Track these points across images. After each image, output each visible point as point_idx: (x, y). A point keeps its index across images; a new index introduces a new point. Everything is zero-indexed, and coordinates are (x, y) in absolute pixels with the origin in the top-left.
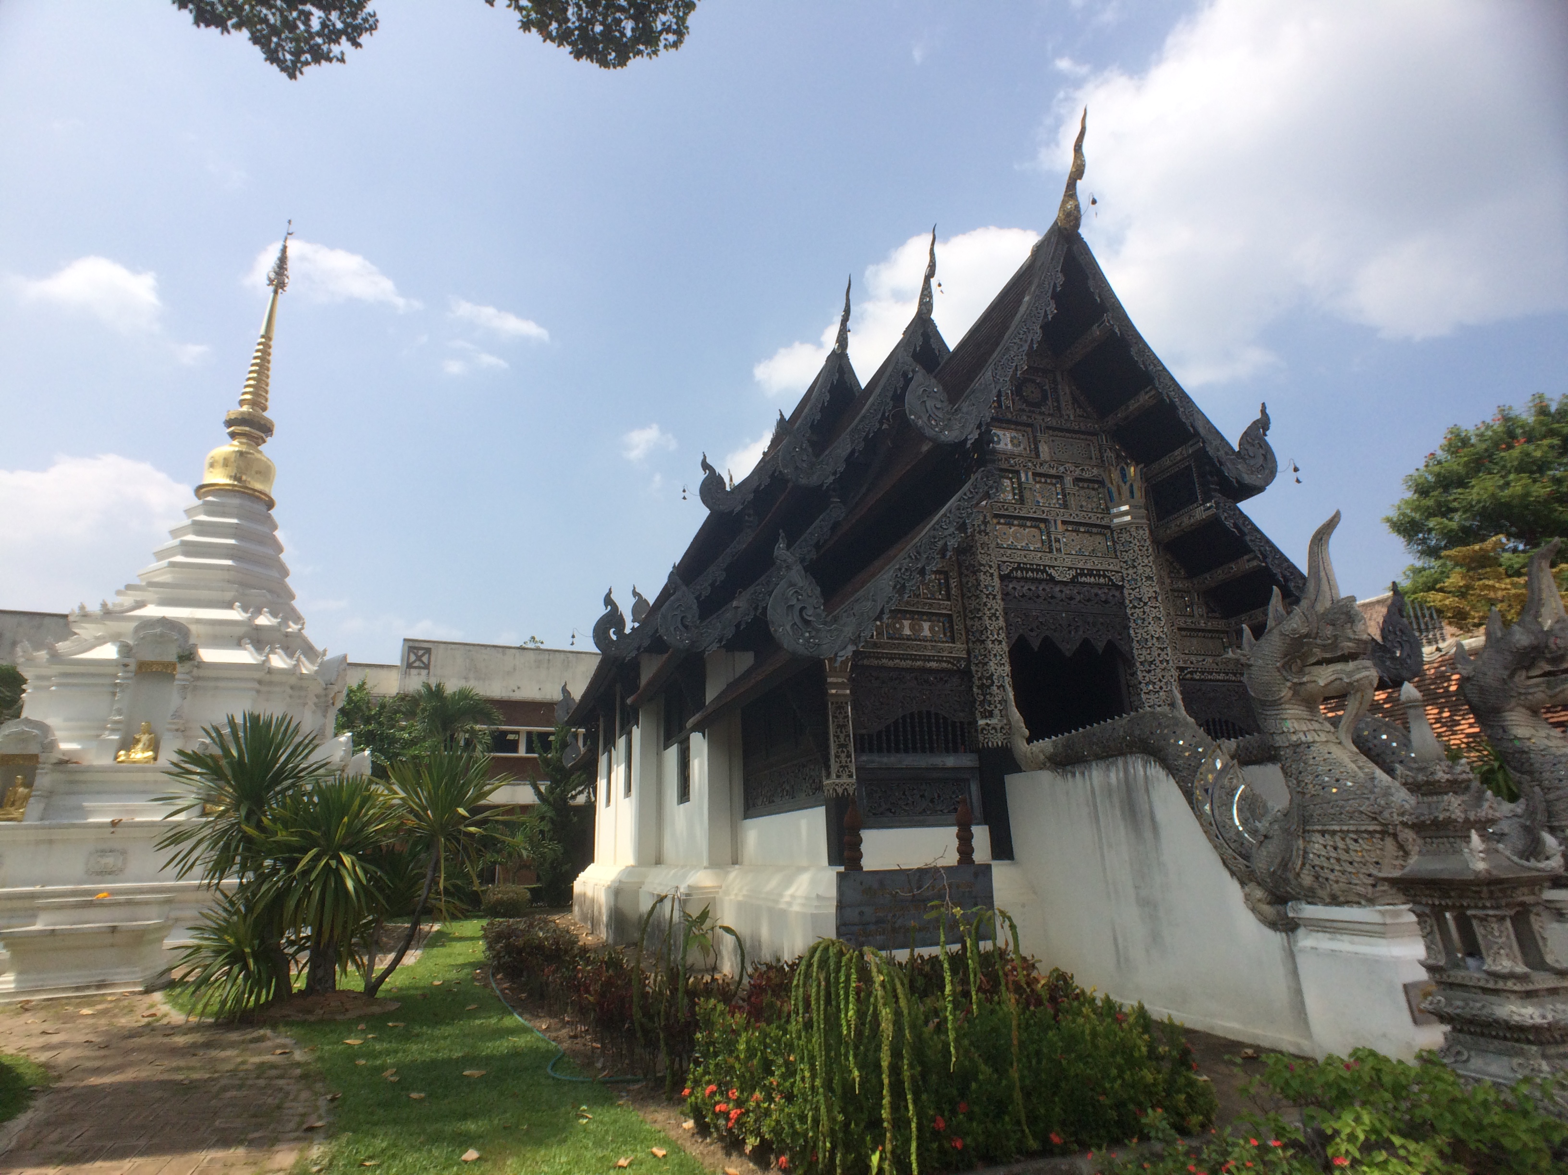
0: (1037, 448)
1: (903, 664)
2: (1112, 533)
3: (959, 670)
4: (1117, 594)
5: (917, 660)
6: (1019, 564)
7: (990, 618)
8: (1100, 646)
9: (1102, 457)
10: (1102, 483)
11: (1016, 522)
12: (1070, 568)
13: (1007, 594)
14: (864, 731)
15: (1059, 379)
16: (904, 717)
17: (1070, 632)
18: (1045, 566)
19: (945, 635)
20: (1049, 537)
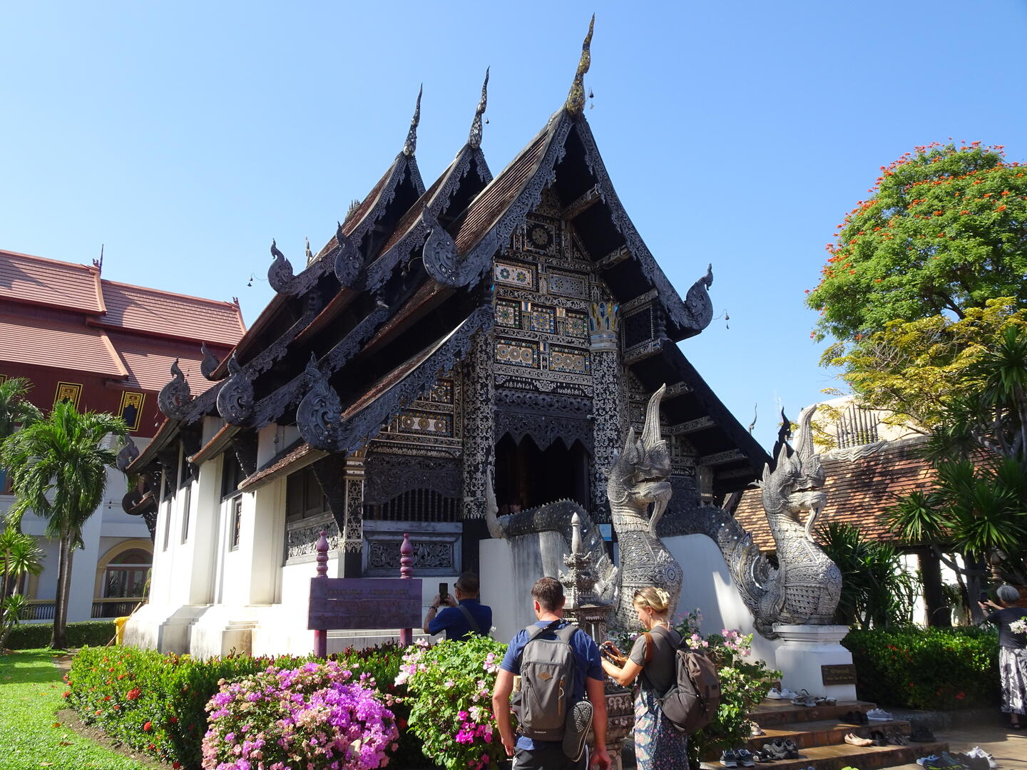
0: (538, 283)
1: (410, 452)
2: (590, 355)
3: (454, 459)
4: (588, 403)
5: (421, 450)
6: (511, 376)
7: (482, 420)
8: (569, 443)
9: (590, 293)
10: (586, 314)
11: (514, 343)
12: (552, 382)
13: (500, 400)
14: (374, 503)
15: (563, 227)
16: (407, 494)
17: (546, 432)
18: (532, 379)
19: (447, 430)
20: (539, 356)
